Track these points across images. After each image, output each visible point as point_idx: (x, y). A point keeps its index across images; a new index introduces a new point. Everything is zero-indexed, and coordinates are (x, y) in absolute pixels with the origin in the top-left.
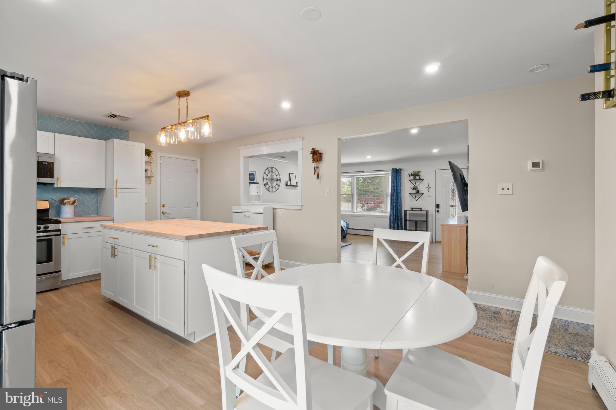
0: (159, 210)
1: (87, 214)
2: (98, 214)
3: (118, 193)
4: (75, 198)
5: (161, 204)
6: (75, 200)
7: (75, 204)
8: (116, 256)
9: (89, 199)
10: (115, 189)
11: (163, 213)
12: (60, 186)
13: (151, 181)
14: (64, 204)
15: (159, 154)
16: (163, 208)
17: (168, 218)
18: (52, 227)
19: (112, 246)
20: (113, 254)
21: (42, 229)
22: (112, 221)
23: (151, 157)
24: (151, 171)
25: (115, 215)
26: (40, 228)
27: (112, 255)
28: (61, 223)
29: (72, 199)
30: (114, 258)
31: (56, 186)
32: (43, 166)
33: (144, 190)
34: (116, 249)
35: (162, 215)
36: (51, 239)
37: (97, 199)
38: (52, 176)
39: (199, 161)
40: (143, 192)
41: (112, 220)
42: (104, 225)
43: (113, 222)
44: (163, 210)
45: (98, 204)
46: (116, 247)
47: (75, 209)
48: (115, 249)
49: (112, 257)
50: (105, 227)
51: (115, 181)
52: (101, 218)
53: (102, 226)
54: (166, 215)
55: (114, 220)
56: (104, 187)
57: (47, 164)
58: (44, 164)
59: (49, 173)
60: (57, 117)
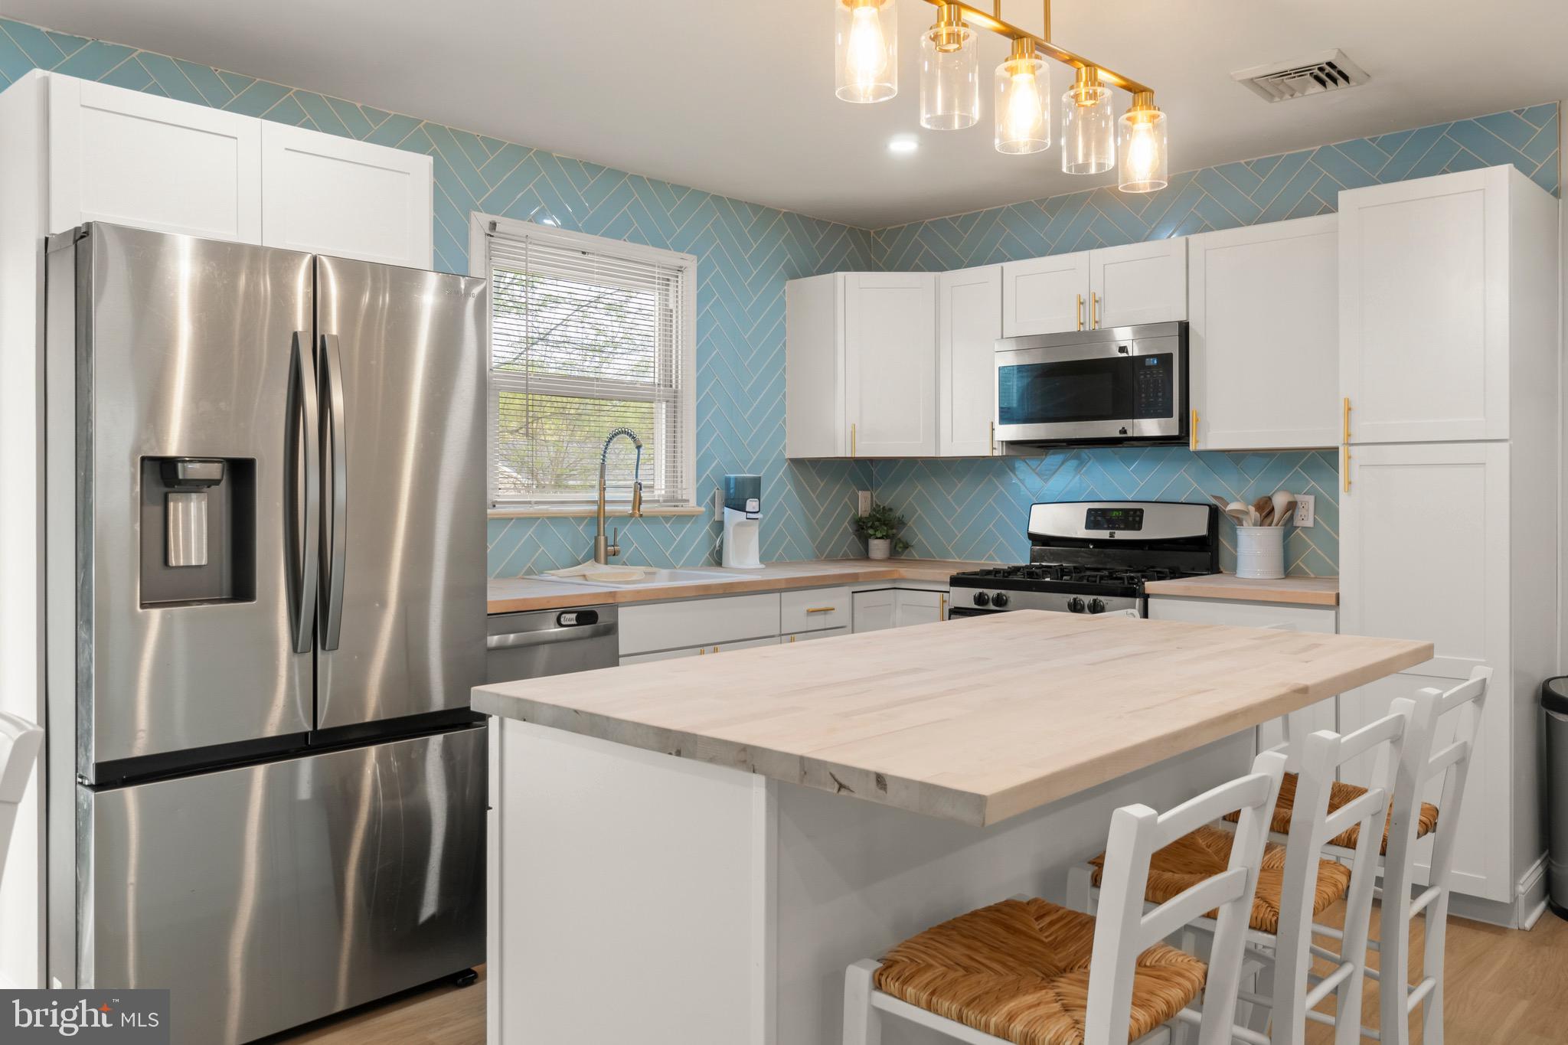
12: (1204, 447)
22: (1333, 613)
26: (1082, 606)
28: (1144, 597)
29: (1280, 501)
31: (1193, 446)
32: (1145, 375)
38: (1169, 410)
55: (1338, 607)
57: (1155, 362)
58: (1147, 364)
59: (1160, 400)
60: (1248, 163)
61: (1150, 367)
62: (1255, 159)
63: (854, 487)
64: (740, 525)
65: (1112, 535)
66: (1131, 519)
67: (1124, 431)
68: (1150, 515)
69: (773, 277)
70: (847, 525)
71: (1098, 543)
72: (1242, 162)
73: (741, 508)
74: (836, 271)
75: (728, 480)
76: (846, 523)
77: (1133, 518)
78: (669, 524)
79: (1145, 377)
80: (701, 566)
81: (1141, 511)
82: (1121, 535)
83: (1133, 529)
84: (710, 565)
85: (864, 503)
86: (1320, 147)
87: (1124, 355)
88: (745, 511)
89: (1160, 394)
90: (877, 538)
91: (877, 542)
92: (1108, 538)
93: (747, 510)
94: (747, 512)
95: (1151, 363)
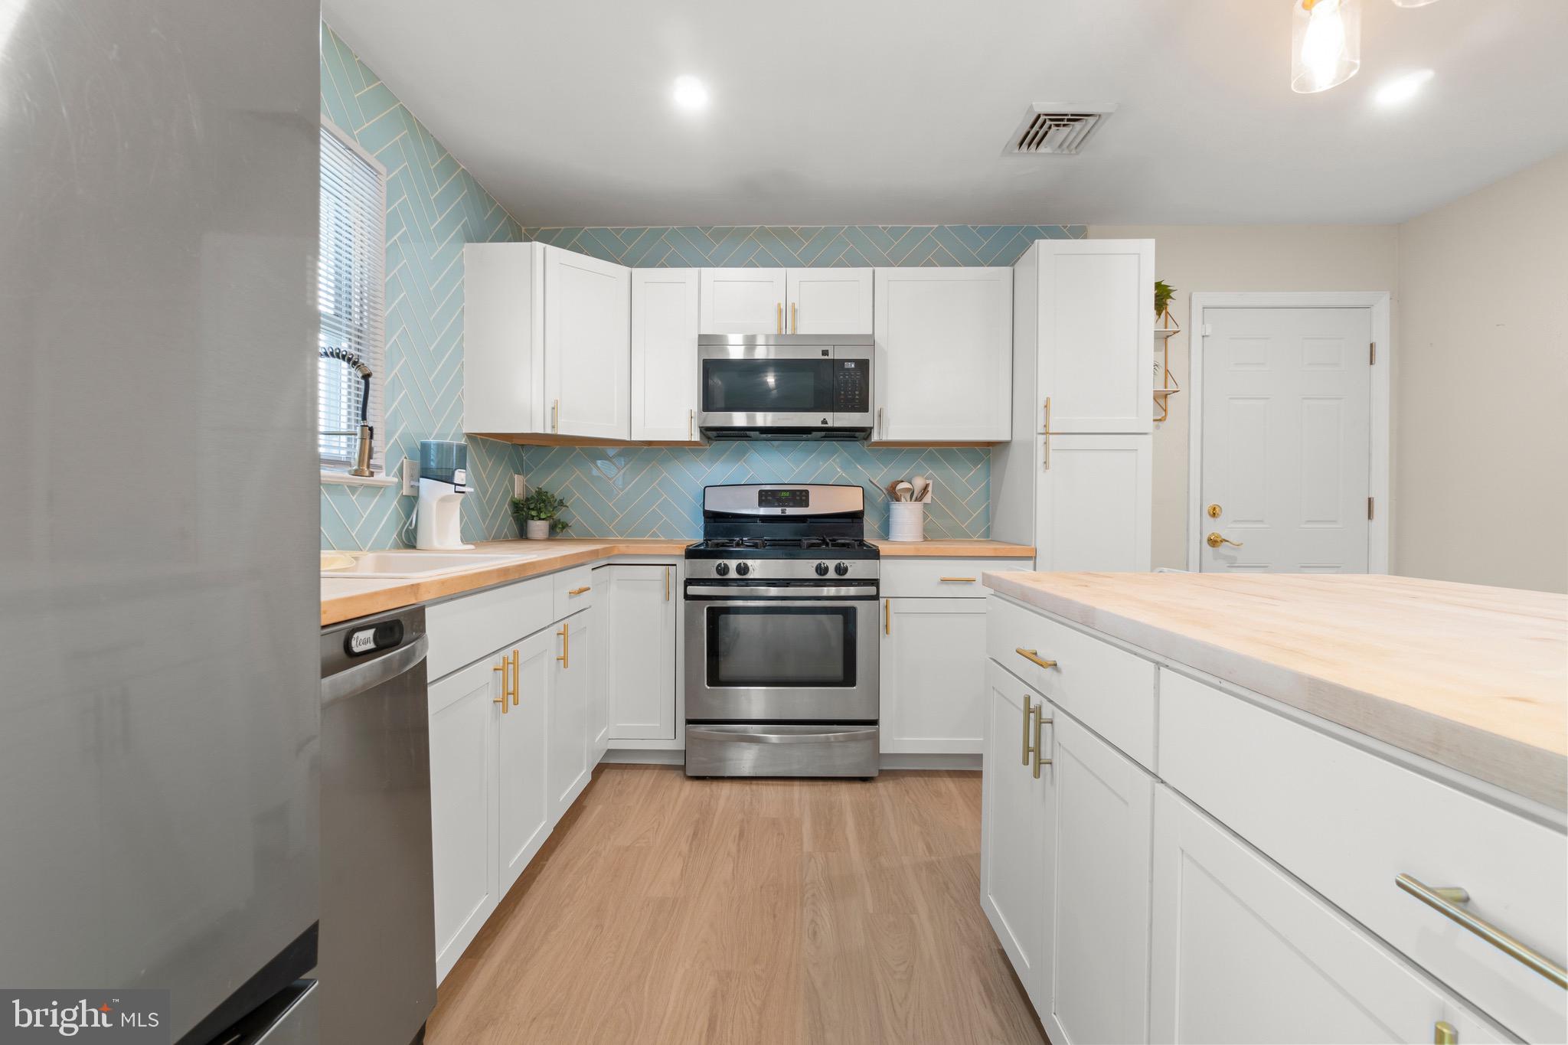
0: (1198, 527)
1: (957, 534)
2: (988, 535)
3: (1051, 451)
4: (927, 479)
5: (1204, 503)
6: (927, 486)
7: (928, 499)
8: (1046, 768)
9: (965, 479)
10: (1041, 439)
11: (1213, 542)
12: (884, 438)
13: (1165, 411)
14: (898, 500)
15: (1200, 299)
16: (1212, 519)
17: (1232, 564)
18: (857, 568)
19: (1028, 700)
20: (1032, 744)
21: (832, 574)
22: (1031, 563)
23: (1167, 313)
24: (1167, 371)
25: (1042, 541)
26: (826, 570)
27: (1027, 750)
28: (879, 559)
29: (919, 483)
30: (1037, 774)
31: (875, 437)
32: (844, 376)
33: (1149, 438)
34: (1046, 727)
35: (1208, 549)
36: (854, 609)
37: (988, 483)
38: (862, 406)
39: (1383, 307)
40: (1146, 444)
41: (1031, 557)
42: (998, 578)
43: (1035, 570)
44: (1213, 527)
45: (990, 497)
46: (1046, 714)
47: (925, 517)
48: (1040, 722)
49: (1026, 762)
50: (1001, 590)
51: (1041, 404)
52: (995, 549)
53: (988, 580)
54: (1223, 549)
55: (1035, 557)
56: (1005, 437)
57: (853, 366)
58: (846, 367)
59: (857, 397)
60: (885, 228)
61: (848, 369)
62: (890, 226)
63: (512, 471)
64: (444, 500)
65: (783, 511)
66: (798, 498)
67: (824, 422)
68: (814, 494)
69: (454, 233)
70: (507, 508)
71: (765, 519)
72: (880, 226)
73: (448, 479)
74: (536, 240)
75: (425, 448)
76: (507, 506)
77: (800, 497)
78: (355, 496)
79: (844, 377)
80: (389, 549)
81: (807, 492)
82: (791, 511)
83: (801, 506)
84: (397, 547)
85: (519, 487)
86: (937, 226)
87: (826, 357)
88: (453, 483)
89: (857, 393)
90: (540, 519)
91: (539, 523)
92: (780, 514)
93: (455, 482)
94: (456, 485)
95: (849, 367)
